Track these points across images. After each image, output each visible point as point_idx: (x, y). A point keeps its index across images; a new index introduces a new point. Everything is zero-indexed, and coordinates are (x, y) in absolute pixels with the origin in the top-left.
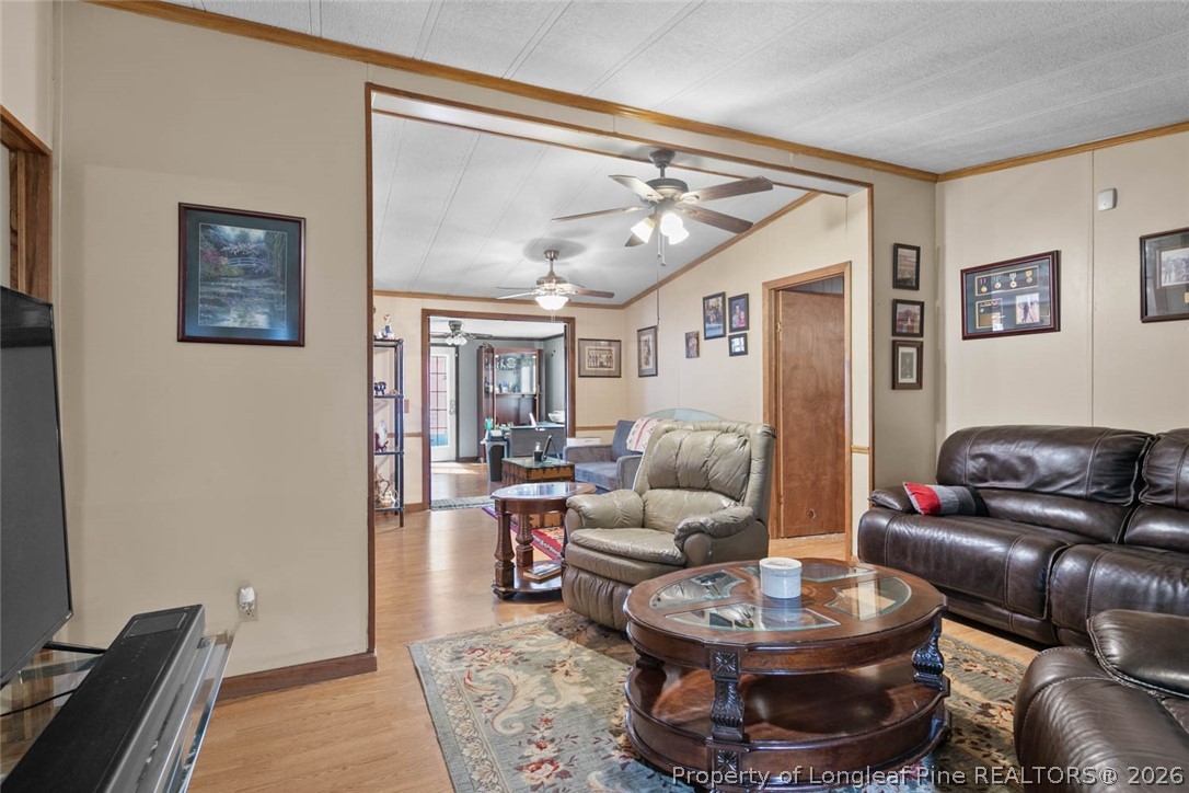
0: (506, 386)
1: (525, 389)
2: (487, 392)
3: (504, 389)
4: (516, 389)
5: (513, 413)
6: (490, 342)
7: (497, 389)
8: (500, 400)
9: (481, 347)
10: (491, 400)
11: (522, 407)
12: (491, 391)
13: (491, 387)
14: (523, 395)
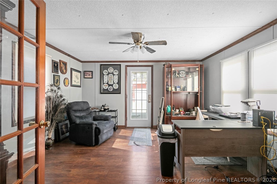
0: (179, 87)
1: (189, 89)
2: (167, 91)
3: (178, 89)
4: (184, 89)
5: (183, 102)
6: (170, 63)
7: (173, 89)
8: (175, 95)
9: (164, 65)
10: (169, 95)
11: (188, 100)
12: (170, 90)
13: (170, 88)
14: (189, 93)
